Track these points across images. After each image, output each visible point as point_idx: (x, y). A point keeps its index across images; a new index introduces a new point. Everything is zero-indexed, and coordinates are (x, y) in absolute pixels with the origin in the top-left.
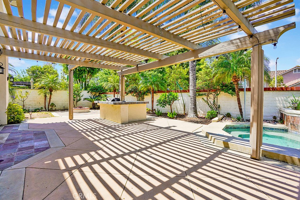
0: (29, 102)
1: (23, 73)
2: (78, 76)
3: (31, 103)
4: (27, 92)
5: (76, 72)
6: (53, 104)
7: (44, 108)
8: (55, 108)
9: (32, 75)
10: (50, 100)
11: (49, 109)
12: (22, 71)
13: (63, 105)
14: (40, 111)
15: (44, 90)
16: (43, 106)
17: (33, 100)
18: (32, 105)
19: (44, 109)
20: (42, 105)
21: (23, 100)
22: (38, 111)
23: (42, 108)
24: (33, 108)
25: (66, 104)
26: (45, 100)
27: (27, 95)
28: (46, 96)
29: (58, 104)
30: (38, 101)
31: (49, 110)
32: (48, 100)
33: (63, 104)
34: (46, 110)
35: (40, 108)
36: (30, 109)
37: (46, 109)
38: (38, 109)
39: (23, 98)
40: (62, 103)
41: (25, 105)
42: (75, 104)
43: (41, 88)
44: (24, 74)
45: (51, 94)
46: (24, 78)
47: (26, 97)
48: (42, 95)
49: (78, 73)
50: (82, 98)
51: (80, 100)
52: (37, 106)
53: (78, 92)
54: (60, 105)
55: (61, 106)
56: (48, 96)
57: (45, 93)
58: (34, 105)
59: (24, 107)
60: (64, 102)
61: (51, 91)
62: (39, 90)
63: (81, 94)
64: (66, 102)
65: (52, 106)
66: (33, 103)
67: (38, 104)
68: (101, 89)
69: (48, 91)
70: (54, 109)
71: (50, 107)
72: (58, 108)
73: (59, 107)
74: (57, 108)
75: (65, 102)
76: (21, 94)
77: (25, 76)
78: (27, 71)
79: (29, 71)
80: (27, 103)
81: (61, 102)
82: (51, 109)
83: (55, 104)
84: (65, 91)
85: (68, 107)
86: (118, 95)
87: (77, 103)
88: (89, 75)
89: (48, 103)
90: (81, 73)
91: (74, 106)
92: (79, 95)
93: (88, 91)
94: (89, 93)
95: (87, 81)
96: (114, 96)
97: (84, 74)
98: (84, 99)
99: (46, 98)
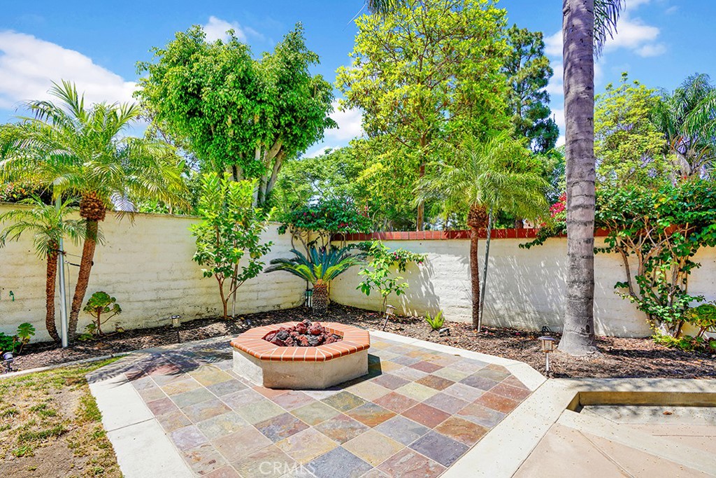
5: (222, 130)
6: (103, 297)
7: (40, 326)
8: (117, 317)
10: (84, 276)
11: (78, 332)
13: (159, 300)
15: (44, 211)
16: (35, 314)
19: (41, 336)
20: (27, 305)
23: (26, 327)
25: (176, 294)
26: (51, 274)
28: (54, 251)
29: (133, 297)
31: (74, 342)
32: (69, 274)
33: (162, 295)
34: (59, 342)
35: (12, 331)
37: (53, 331)
40: (157, 290)
42: (226, 290)
43: (23, 198)
45: (92, 236)
48: (32, 242)
54: (143, 301)
55: (150, 304)
56: (72, 248)
60: (164, 285)
61: (93, 212)
63: (262, 240)
64: (176, 280)
65: (98, 310)
70: (107, 326)
71: (84, 319)
74: (129, 319)
75: (173, 285)
81: (150, 281)
82: (92, 326)
83: (114, 300)
84: (173, 221)
85: (188, 310)
86: (488, 243)
87: (236, 288)
88: (276, 152)
89: (73, 292)
90: (247, 136)
91: (225, 303)
92: (250, 243)
93: (280, 225)
94: (284, 232)
95: (266, 182)
96: (474, 253)
97: (258, 141)
98: (272, 263)
99: (55, 259)
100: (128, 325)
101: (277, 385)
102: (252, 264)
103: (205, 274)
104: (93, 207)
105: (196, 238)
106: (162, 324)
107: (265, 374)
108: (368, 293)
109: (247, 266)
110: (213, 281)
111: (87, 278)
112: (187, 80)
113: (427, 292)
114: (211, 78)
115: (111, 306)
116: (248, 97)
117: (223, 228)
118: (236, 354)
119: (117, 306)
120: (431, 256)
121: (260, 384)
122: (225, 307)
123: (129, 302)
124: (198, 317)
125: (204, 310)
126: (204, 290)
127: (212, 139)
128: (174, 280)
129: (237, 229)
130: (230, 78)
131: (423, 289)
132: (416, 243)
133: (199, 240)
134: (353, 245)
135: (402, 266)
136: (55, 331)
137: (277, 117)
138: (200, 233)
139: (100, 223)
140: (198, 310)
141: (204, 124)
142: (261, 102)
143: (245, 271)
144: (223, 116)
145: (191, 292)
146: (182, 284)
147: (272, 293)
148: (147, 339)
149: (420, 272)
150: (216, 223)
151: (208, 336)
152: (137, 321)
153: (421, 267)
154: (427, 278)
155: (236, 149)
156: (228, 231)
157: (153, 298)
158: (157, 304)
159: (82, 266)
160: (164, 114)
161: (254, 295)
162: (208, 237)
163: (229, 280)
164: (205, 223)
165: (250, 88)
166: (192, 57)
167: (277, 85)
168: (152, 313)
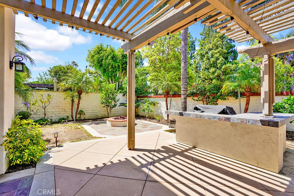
0: (52, 109)
1: (45, 75)
2: (111, 74)
3: (55, 110)
4: (49, 95)
5: (108, 70)
6: (82, 111)
7: (70, 117)
8: (84, 116)
9: (55, 76)
10: (78, 107)
11: (77, 118)
12: (44, 73)
13: (93, 112)
14: (65, 121)
15: (71, 93)
16: (69, 114)
17: (57, 106)
18: (55, 113)
19: (70, 119)
20: (68, 112)
21: (44, 106)
22: (63, 122)
23: (68, 117)
24: (57, 117)
25: (97, 111)
26: (72, 106)
27: (49, 99)
28: (73, 101)
29: (88, 112)
30: (63, 107)
31: (76, 120)
32: (75, 106)
33: (94, 111)
34: (73, 120)
35: (65, 117)
36: (53, 118)
37: (72, 118)
38: (63, 119)
39: (44, 104)
40: (93, 110)
41: (46, 113)
42: (108, 110)
43: (66, 90)
44: (46, 77)
45: (80, 98)
46: (46, 81)
47: (48, 102)
48: (69, 100)
49: (110, 70)
50: (118, 103)
51: (115, 106)
52: (61, 114)
53: (113, 95)
54: (90, 113)
55: (92, 113)
56: (76, 100)
57: (72, 97)
58: (58, 112)
59: (45, 115)
60: (94, 109)
61: (80, 93)
62: (64, 93)
63: (117, 98)
64: (97, 108)
65: (81, 114)
66: (57, 110)
67: (63, 111)
68: (141, 91)
69: (77, 94)
70: (82, 118)
71: (78, 116)
72: (87, 116)
73: (89, 116)
75: (96, 109)
76: (42, 98)
77: (47, 78)
78: (49, 72)
79: (51, 72)
80: (49, 111)
81: (91, 108)
82: (79, 117)
83: (84, 112)
84: (96, 94)
85: (100, 115)
86: (171, 99)
87: (111, 110)
88: (123, 74)
89: (76, 110)
90: (114, 71)
91: (108, 113)
92: (114, 99)
93: (123, 94)
94: (124, 96)
95: (121, 82)
96: (167, 101)
97: (117, 72)
98: (120, 104)
99: (73, 102)
100: (86, 118)
101: (113, 126)
102: (114, 104)
103: (103, 106)
104: (80, 92)
105: (101, 98)
106: (94, 118)
107: (111, 124)
108: (144, 112)
109: (113, 105)
110: (105, 108)
111: (79, 107)
112: (99, 58)
113: (160, 112)
114: (105, 57)
115: (83, 113)
116: (114, 61)
117: (107, 96)
118: (107, 121)
119: (84, 113)
120: (161, 102)
121: (111, 126)
122: (108, 115)
123: (87, 113)
124: (102, 117)
125: (103, 115)
126: (104, 111)
127: (106, 72)
128: (96, 108)
129: (111, 96)
130: (109, 57)
131: (159, 111)
132: (157, 99)
133: (102, 98)
134: (142, 99)
135: (154, 105)
136: (73, 118)
137: (122, 65)
138: (102, 97)
139: (81, 95)
140: (102, 115)
141: (104, 68)
142: (117, 62)
143: (113, 106)
144: (108, 66)
145: (100, 111)
146: (98, 109)
147: (121, 112)
148: (91, 120)
149: (158, 106)
150: (106, 94)
151: (104, 120)
152: (88, 117)
153: (159, 105)
154: (160, 108)
155: (112, 74)
156: (109, 96)
157: (92, 112)
158: (93, 113)
159: (78, 104)
160: (94, 66)
161: (116, 112)
162: (104, 98)
163: (109, 108)
164: (103, 94)
165: (114, 59)
166: (100, 52)
167: (122, 57)
168: (92, 115)
